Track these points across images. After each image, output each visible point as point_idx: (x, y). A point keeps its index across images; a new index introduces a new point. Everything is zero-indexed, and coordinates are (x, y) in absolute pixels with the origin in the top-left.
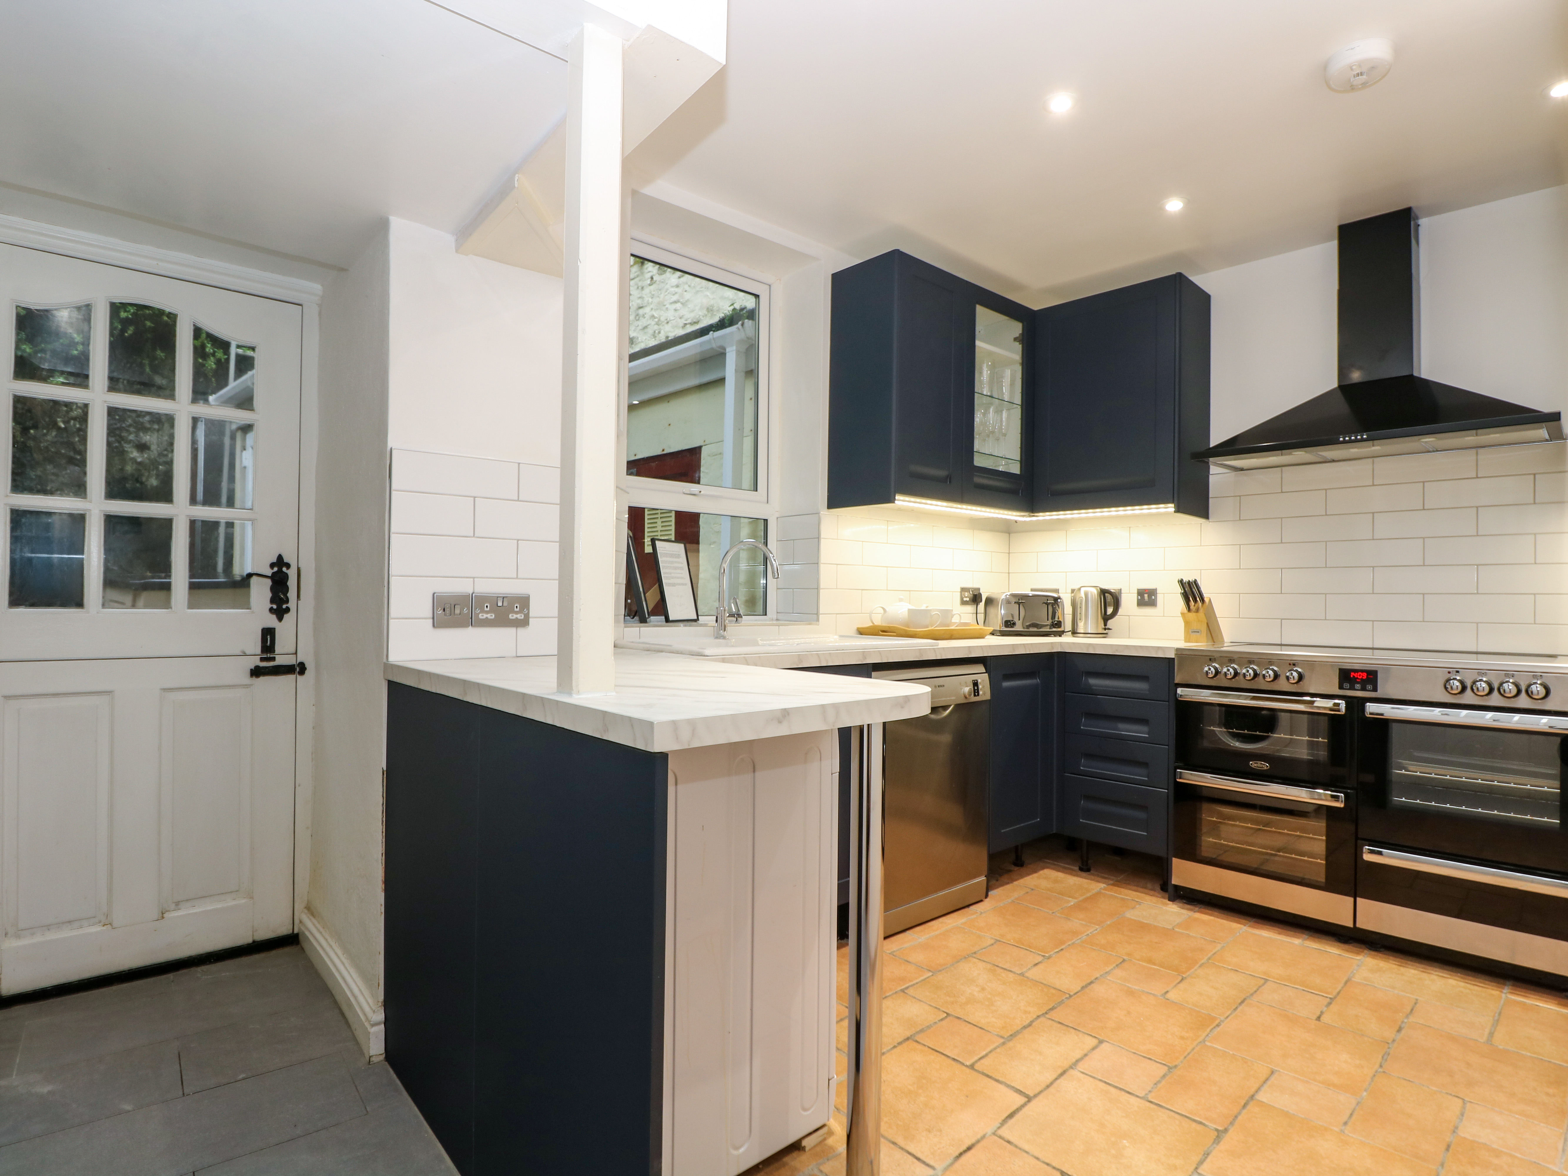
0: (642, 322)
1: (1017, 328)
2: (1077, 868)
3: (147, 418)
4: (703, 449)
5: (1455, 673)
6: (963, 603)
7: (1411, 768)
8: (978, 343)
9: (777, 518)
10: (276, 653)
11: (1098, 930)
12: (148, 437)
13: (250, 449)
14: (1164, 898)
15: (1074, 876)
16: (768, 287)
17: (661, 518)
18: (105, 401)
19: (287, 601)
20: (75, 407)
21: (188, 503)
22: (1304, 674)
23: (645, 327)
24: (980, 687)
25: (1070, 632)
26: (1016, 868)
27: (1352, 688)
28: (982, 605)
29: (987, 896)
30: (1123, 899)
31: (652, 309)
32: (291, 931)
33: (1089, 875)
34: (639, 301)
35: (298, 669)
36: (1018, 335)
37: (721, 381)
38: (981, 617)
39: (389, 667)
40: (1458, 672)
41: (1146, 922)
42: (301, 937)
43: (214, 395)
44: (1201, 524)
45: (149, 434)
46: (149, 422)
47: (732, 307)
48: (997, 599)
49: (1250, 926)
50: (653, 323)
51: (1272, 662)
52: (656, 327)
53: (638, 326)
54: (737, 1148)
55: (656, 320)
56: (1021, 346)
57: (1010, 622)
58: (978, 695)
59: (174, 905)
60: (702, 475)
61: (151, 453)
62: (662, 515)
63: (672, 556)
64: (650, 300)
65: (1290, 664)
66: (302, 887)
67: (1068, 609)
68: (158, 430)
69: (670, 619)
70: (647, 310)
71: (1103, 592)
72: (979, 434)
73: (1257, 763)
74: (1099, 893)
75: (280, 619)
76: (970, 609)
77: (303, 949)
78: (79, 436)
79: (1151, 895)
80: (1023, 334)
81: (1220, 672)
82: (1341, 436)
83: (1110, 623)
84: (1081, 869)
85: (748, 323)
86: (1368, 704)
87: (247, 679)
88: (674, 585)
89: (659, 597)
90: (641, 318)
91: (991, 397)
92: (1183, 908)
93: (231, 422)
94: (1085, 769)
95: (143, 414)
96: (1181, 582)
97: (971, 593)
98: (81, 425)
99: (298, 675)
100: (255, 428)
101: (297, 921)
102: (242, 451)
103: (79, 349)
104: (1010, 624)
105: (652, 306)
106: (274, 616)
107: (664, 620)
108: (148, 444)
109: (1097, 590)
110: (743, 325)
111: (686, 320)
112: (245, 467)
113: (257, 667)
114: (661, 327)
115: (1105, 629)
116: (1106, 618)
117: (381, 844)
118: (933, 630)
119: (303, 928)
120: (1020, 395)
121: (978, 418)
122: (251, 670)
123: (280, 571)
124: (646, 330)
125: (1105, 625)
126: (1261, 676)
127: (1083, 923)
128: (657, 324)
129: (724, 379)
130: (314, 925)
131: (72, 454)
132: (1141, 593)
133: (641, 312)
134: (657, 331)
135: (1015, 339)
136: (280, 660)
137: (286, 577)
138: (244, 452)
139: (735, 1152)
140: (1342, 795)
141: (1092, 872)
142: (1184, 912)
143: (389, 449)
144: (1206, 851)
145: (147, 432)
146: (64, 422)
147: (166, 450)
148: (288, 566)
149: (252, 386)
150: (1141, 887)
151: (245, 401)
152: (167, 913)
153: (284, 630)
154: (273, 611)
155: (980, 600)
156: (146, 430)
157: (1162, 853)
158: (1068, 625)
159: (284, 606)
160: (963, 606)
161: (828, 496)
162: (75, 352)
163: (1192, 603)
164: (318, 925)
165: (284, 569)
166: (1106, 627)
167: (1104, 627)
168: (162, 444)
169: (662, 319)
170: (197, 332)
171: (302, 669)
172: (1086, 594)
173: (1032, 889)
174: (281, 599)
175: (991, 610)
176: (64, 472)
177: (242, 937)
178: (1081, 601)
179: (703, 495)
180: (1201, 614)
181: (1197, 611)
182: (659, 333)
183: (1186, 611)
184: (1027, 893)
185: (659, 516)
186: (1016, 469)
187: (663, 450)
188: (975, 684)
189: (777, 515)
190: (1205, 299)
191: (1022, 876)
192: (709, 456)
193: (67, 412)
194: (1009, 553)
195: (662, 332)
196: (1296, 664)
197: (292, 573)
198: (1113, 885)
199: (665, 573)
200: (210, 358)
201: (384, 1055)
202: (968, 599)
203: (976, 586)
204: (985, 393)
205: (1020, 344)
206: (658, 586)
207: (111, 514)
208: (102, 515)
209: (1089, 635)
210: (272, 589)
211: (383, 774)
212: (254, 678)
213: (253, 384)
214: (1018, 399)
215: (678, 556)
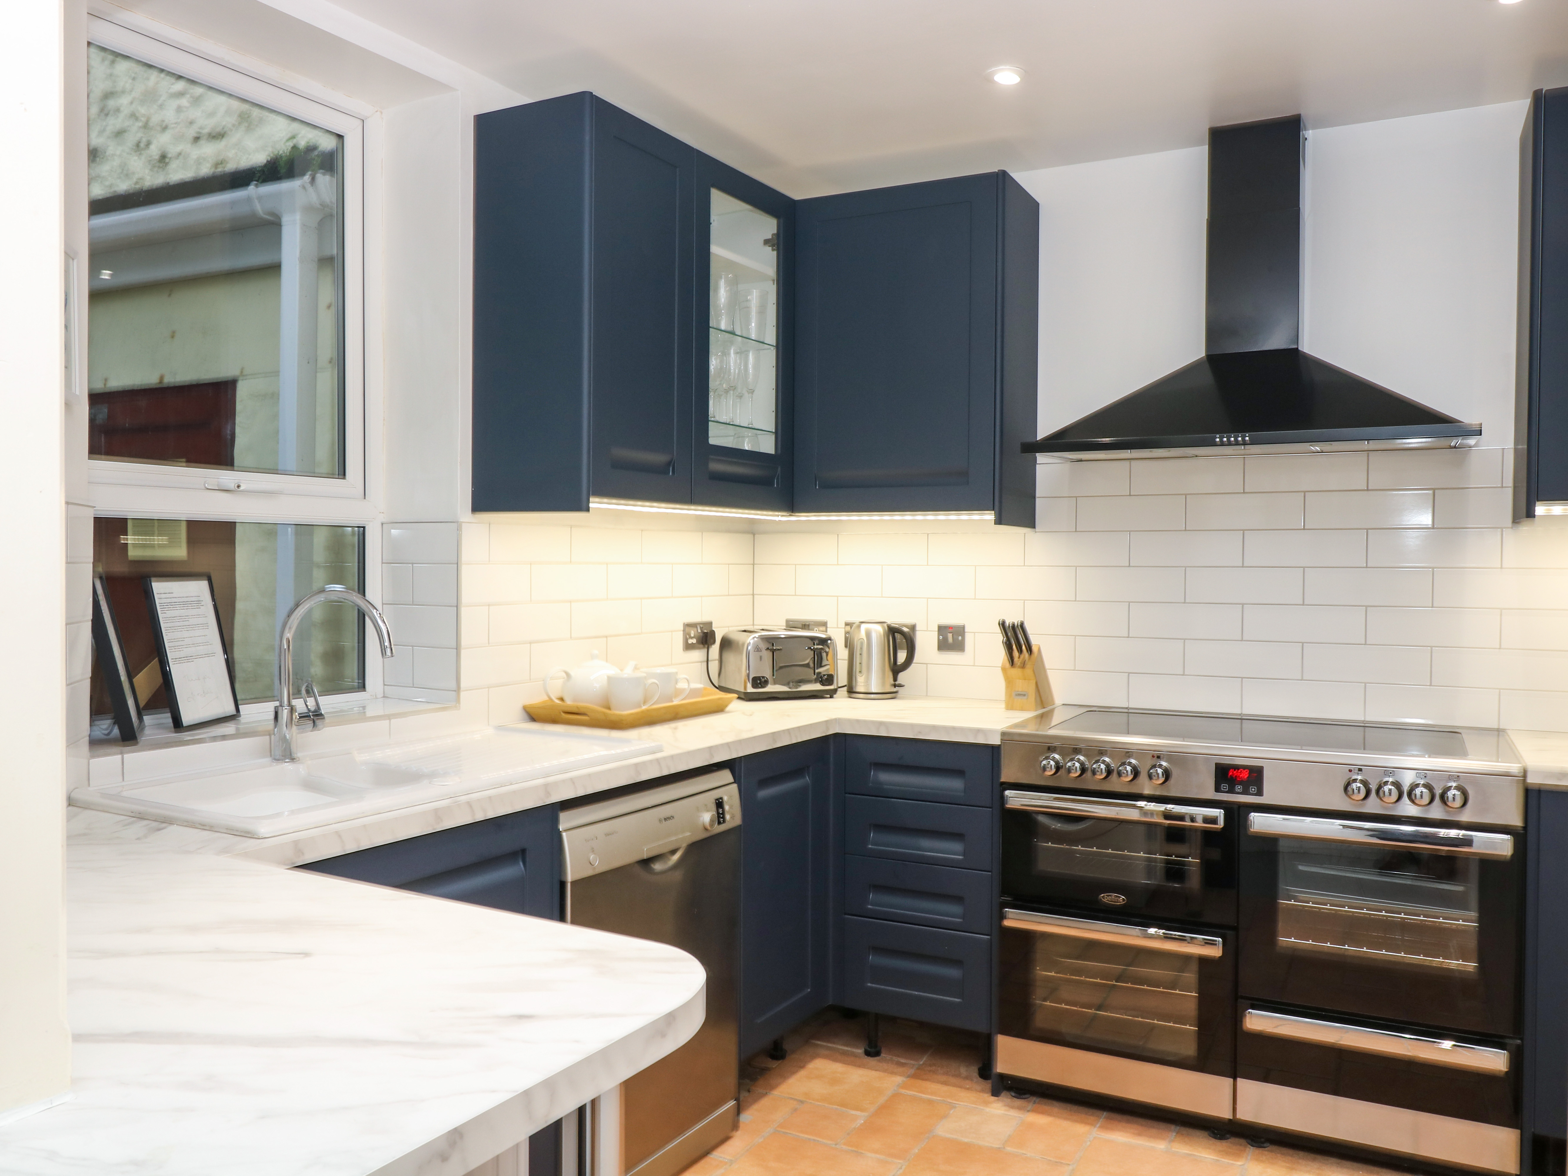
0: (114, 123)
1: (769, 226)
2: (860, 1051)
4: (240, 381)
5: (1357, 771)
6: (688, 647)
7: (1302, 896)
8: (715, 249)
9: (382, 524)
11: (904, 1167)
14: (983, 1091)
15: (859, 1066)
16: (361, 123)
22: (1171, 769)
24: (727, 808)
25: (845, 688)
26: (774, 1064)
27: (1231, 791)
28: (715, 649)
29: (735, 1126)
30: (930, 1102)
33: (879, 1061)
36: (770, 237)
37: (274, 269)
38: (714, 666)
40: (1360, 770)
41: (966, 1140)
44: (1025, 534)
47: (290, 144)
48: (738, 643)
49: (1102, 1127)
51: (1130, 753)
56: (775, 253)
57: (760, 680)
58: (724, 821)
60: (237, 430)
62: (163, 529)
63: (185, 604)
65: (1153, 756)
67: (842, 653)
69: (185, 724)
71: (893, 631)
72: (715, 391)
73: (1110, 896)
74: (896, 1096)
76: (698, 655)
79: (968, 1089)
80: (778, 235)
81: (1062, 766)
82: (1218, 436)
83: (902, 677)
84: (868, 1054)
85: (324, 180)
86: (1252, 814)
88: (189, 658)
89: (160, 680)
91: (732, 333)
92: (1012, 1107)
94: (875, 907)
96: (1003, 624)
97: (699, 631)
104: (760, 683)
107: (172, 725)
109: (883, 627)
110: (313, 179)
115: (895, 686)
116: (897, 670)
118: (648, 710)
120: (775, 329)
121: (714, 363)
125: (895, 679)
126: (1115, 772)
127: (882, 1157)
129: (279, 266)
132: (942, 629)
133: (111, 103)
135: (766, 242)
140: (1220, 939)
141: (882, 1055)
142: (1014, 1113)
144: (1040, 1021)
150: (953, 1076)
155: (712, 641)
157: (981, 1027)
158: (842, 678)
160: (687, 651)
161: (473, 490)
163: (1016, 653)
166: (897, 683)
167: (893, 682)
172: (868, 634)
173: (802, 1102)
175: (730, 658)
178: (862, 644)
179: (242, 491)
180: (1028, 671)
181: (1023, 666)
182: (148, 144)
183: (1008, 665)
184: (796, 1110)
185: (155, 530)
186: (767, 445)
187: (163, 378)
188: (719, 804)
189: (382, 518)
190: (1032, 207)
191: (784, 1077)
192: (251, 397)
194: (754, 564)
196: (1162, 756)
198: (914, 1076)
199: (170, 640)
202: (694, 641)
203: (705, 619)
204: (723, 327)
205: (773, 250)
206: (158, 660)
209: (872, 696)
214: (771, 337)
215: (198, 604)
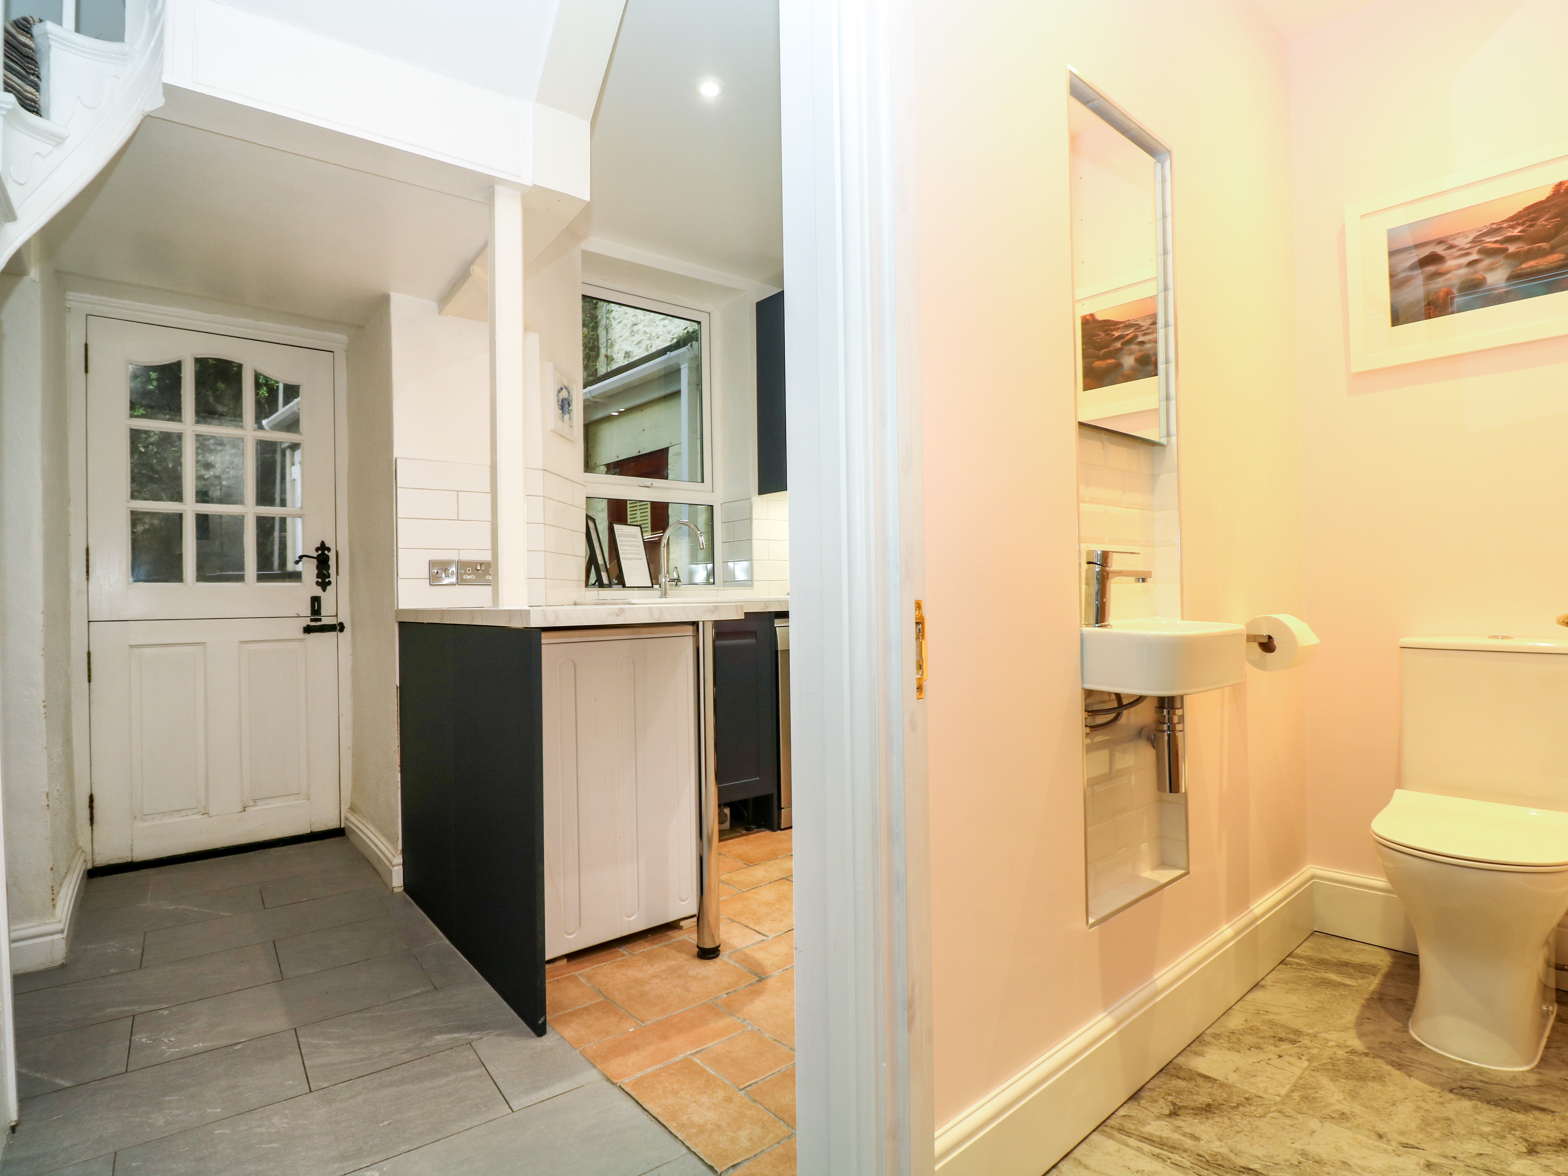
0: (637, 338)
3: (212, 441)
4: (670, 449)
9: (721, 504)
10: (322, 615)
12: (213, 457)
13: (298, 464)
16: (708, 314)
17: (640, 509)
18: (194, 431)
19: (329, 577)
20: (152, 434)
21: (255, 504)
23: (639, 343)
31: (644, 326)
32: (339, 826)
34: (634, 319)
35: (338, 628)
37: (677, 393)
39: (399, 612)
42: (346, 830)
43: (266, 420)
45: (214, 454)
46: (214, 444)
47: (686, 331)
50: (646, 338)
52: (648, 342)
53: (633, 341)
54: (630, 916)
55: (648, 335)
59: (252, 802)
60: (669, 472)
61: (216, 471)
62: (641, 507)
63: (629, 536)
64: (643, 317)
66: (347, 793)
68: (221, 451)
69: (625, 587)
70: (640, 327)
75: (324, 590)
77: (347, 837)
78: (157, 458)
85: (695, 344)
87: (301, 635)
88: (631, 559)
89: (618, 569)
90: (635, 334)
93: (281, 443)
95: (208, 437)
98: (158, 449)
99: (339, 633)
100: (301, 446)
101: (343, 819)
102: (291, 467)
103: (154, 384)
105: (644, 323)
106: (320, 588)
107: (621, 586)
108: (213, 463)
110: (691, 346)
111: (673, 335)
112: (294, 480)
113: (308, 626)
114: (652, 341)
117: (397, 739)
119: (348, 823)
122: (304, 627)
123: (323, 553)
124: (640, 345)
128: (649, 339)
129: (680, 391)
130: (357, 819)
131: (151, 474)
133: (635, 328)
134: (649, 346)
136: (325, 621)
137: (327, 558)
138: (293, 467)
139: (627, 919)
143: (394, 459)
145: (212, 453)
146: (145, 447)
147: (228, 468)
148: (329, 549)
149: (297, 411)
151: (292, 424)
152: (248, 808)
153: (328, 599)
154: (319, 584)
156: (211, 451)
159: (327, 580)
161: (759, 484)
162: (151, 387)
164: (358, 817)
165: (326, 552)
168: (224, 462)
169: (653, 334)
170: (257, 376)
171: (341, 627)
174: (324, 574)
176: (145, 490)
177: (303, 829)
179: (671, 488)
182: (651, 347)
185: (638, 508)
187: (639, 452)
189: (721, 501)
192: (674, 455)
193: (146, 438)
195: (654, 346)
197: (332, 555)
199: (621, 550)
200: (263, 388)
201: (403, 888)
206: (617, 560)
207: (200, 513)
208: (194, 514)
210: (318, 567)
211: (397, 689)
212: (306, 634)
213: (299, 409)
215: (635, 537)
